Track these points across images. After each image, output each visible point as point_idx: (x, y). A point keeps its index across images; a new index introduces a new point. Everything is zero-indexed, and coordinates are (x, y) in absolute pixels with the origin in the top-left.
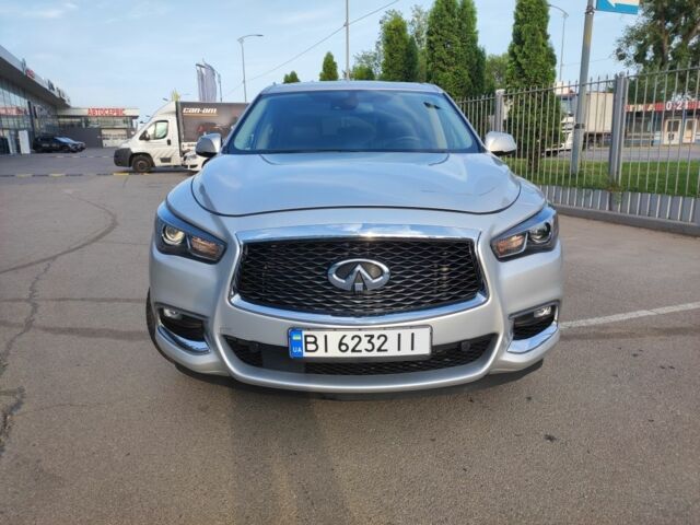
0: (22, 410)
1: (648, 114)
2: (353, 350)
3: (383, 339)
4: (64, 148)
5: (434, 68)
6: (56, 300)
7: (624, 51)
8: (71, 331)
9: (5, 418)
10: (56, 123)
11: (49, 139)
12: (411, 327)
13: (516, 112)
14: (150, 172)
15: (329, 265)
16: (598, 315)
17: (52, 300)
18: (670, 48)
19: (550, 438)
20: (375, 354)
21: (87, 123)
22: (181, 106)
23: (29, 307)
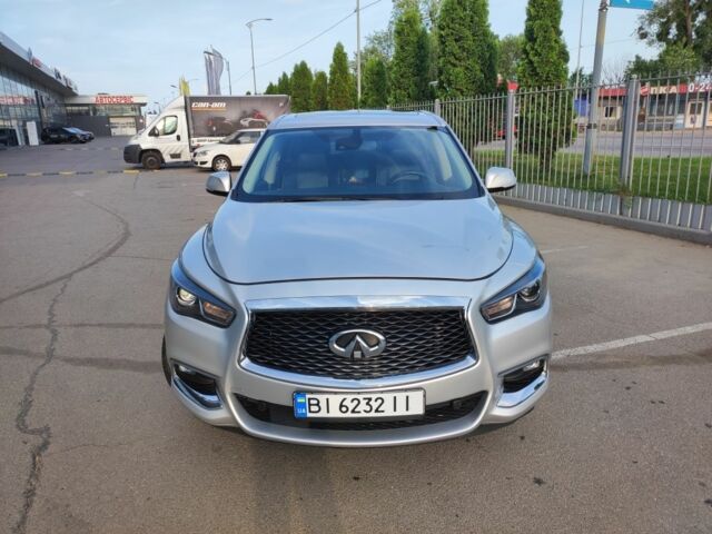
0: (49, 451)
1: (672, 96)
2: (353, 411)
3: (380, 401)
4: (72, 139)
5: (446, 63)
6: (75, 326)
7: (647, 29)
8: (90, 362)
9: (34, 458)
10: (64, 111)
11: (57, 129)
12: (406, 390)
13: (528, 111)
14: (160, 168)
15: (331, 335)
16: (597, 342)
17: (70, 326)
18: (693, 26)
19: (539, 481)
20: (373, 414)
21: (95, 111)
22: (190, 101)
23: (48, 335)
